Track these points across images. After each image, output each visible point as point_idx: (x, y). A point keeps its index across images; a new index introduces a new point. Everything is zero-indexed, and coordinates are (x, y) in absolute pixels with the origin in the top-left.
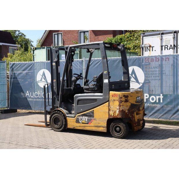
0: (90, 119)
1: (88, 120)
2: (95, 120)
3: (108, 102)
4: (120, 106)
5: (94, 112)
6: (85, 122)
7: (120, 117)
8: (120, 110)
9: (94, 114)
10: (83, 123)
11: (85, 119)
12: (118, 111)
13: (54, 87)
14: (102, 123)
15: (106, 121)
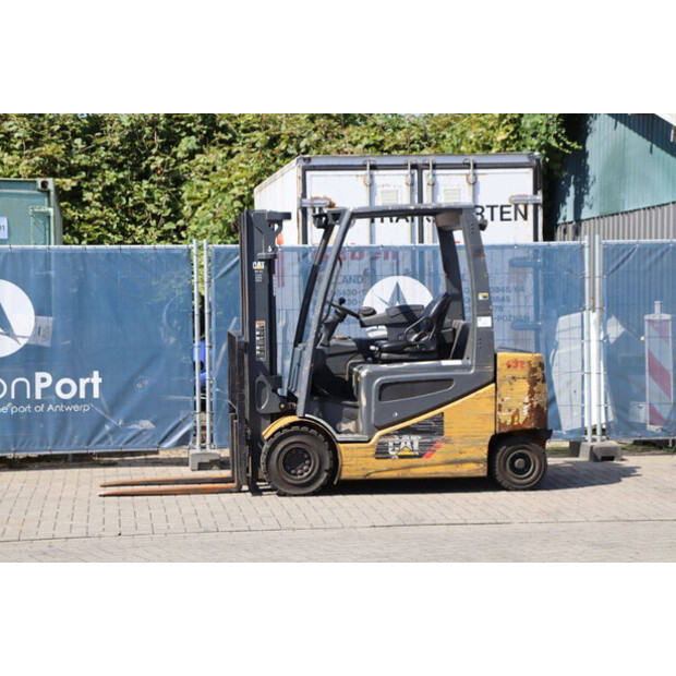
0: (428, 441)
1: (421, 444)
2: (446, 441)
3: (493, 385)
4: (531, 393)
5: (445, 420)
6: (412, 453)
7: (531, 425)
8: (532, 406)
9: (445, 426)
10: (401, 457)
11: (412, 443)
12: (526, 408)
13: (258, 348)
14: (473, 449)
15: (487, 443)
